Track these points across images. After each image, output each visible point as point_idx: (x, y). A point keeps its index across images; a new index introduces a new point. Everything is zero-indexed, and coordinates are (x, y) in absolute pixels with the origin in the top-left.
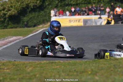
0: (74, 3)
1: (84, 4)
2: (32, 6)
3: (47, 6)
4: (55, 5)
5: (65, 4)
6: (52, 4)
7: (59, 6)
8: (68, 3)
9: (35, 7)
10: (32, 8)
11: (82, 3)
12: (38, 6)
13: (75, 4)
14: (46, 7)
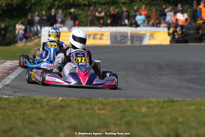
0: (84, 2)
1: (104, 4)
2: (4, 5)
3: (33, 7)
4: (49, 5)
5: (68, 4)
6: (43, 2)
7: (56, 6)
8: (74, 2)
9: (10, 8)
10: (5, 8)
11: (100, 2)
12: (15, 5)
13: (87, 3)
14: (31, 7)
